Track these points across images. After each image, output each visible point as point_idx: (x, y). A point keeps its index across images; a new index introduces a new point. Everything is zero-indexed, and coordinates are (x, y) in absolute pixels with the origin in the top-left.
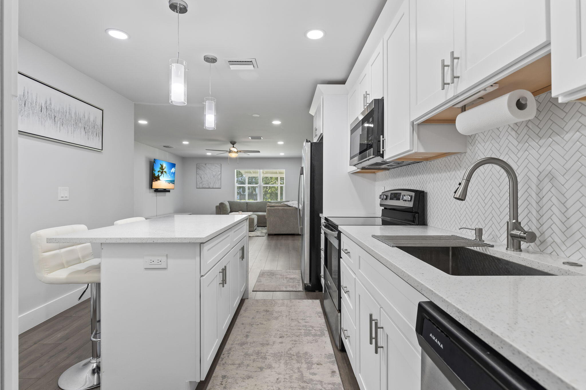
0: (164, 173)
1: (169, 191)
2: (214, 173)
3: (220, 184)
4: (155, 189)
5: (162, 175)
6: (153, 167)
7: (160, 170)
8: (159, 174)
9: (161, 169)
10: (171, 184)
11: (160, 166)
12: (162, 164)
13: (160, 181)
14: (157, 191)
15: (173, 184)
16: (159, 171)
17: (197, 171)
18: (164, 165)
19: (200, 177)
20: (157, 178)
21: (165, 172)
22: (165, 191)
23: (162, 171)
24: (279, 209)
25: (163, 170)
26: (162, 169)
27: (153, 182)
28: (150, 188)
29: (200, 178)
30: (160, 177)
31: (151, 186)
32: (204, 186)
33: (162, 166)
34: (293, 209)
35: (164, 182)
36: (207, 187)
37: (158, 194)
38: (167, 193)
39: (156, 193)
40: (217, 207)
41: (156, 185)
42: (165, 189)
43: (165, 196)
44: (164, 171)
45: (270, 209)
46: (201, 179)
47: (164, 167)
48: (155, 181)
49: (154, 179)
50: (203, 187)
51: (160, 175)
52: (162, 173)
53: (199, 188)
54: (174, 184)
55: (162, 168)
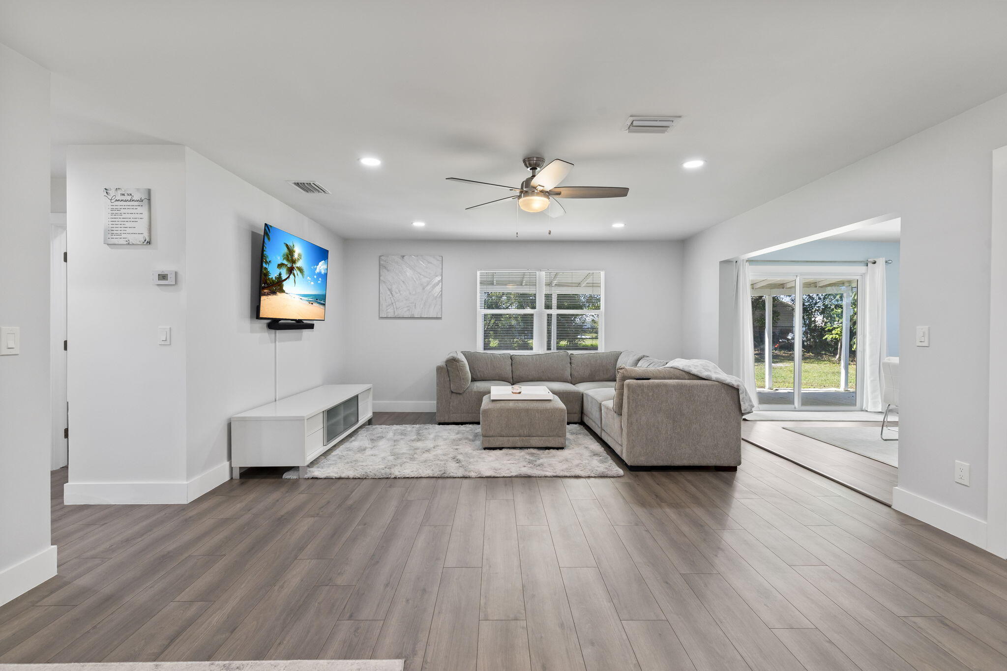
0: (296, 272)
1: (311, 326)
2: (425, 280)
3: (440, 307)
4: (269, 321)
5: (292, 276)
6: (263, 250)
7: (285, 262)
8: (280, 274)
9: (288, 260)
10: (315, 304)
11: (285, 250)
12: (290, 244)
13: (283, 294)
14: (275, 324)
15: (322, 307)
16: (280, 266)
17: (382, 273)
18: (298, 250)
19: (389, 290)
20: (276, 286)
21: (300, 269)
22: (300, 325)
23: (289, 265)
24: (666, 385)
25: (294, 262)
26: (292, 259)
27: (263, 298)
28: (251, 317)
29: (389, 293)
30: (284, 283)
31: (256, 312)
32: (399, 313)
33: (291, 251)
34: (713, 385)
35: (297, 298)
36: (407, 315)
37: (281, 334)
38: (306, 332)
39: (273, 331)
40: (439, 369)
41: (272, 306)
42: (300, 321)
43: (301, 339)
44: (297, 267)
45: (640, 386)
46: (391, 293)
47: (296, 256)
48: (268, 294)
49: (264, 288)
50: (396, 314)
51: (284, 276)
52: (290, 270)
53: (387, 318)
54: (324, 305)
55: (290, 255)
